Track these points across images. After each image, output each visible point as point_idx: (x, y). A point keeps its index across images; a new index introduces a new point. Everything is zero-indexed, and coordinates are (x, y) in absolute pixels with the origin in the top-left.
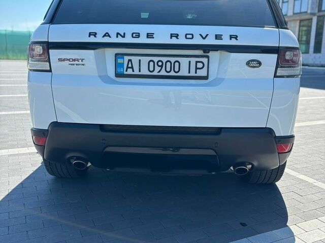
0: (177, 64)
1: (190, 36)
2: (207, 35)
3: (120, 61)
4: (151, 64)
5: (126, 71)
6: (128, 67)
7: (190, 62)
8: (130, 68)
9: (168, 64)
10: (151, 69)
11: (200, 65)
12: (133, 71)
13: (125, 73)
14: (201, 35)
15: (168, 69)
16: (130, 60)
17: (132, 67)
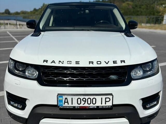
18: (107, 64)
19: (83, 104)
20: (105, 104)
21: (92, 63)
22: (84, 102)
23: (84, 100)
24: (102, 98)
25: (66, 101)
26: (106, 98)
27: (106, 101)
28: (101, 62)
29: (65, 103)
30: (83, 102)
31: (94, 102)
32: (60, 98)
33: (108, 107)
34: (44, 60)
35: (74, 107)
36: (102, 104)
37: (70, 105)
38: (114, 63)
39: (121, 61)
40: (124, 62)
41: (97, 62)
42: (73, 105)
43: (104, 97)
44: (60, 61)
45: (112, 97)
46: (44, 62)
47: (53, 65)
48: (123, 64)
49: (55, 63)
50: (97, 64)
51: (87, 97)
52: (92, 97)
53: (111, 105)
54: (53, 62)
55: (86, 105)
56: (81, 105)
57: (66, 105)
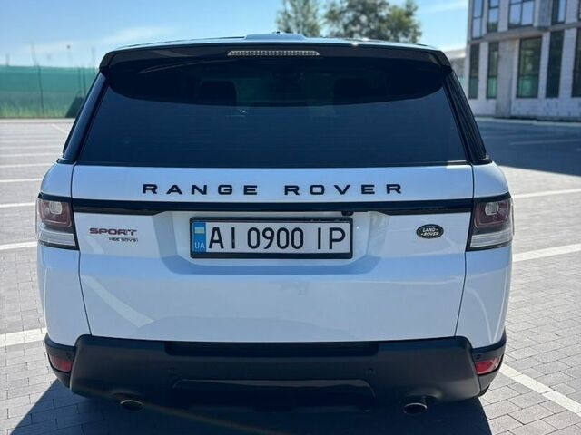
0: (297, 234)
1: (319, 190)
2: (348, 186)
3: (198, 230)
4: (254, 234)
5: (210, 247)
6: (212, 241)
7: (319, 230)
8: (216, 242)
9: (283, 234)
10: (254, 242)
11: (337, 235)
12: (222, 247)
13: (208, 250)
14: (336, 187)
15: (283, 243)
16: (216, 229)
17: (220, 241)
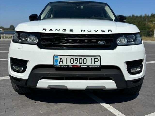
18: (96, 32)
19: (76, 64)
20: (94, 64)
21: (84, 31)
22: (77, 62)
23: (76, 60)
24: (91, 59)
25: (61, 61)
26: (95, 59)
27: (95, 62)
28: (91, 30)
29: (60, 63)
30: (75, 62)
31: (85, 62)
32: (56, 58)
33: (96, 66)
34: (43, 29)
35: (68, 66)
36: (91, 64)
37: (65, 64)
38: (102, 32)
39: (108, 31)
40: (111, 31)
41: (88, 30)
42: (67, 64)
43: (93, 58)
44: (56, 30)
45: (100, 57)
46: (43, 30)
47: (51, 32)
48: (110, 33)
49: (52, 31)
50: (88, 32)
51: (79, 58)
52: (83, 58)
53: (100, 65)
54: (51, 30)
55: (78, 64)
56: (74, 64)
57: (61, 64)
